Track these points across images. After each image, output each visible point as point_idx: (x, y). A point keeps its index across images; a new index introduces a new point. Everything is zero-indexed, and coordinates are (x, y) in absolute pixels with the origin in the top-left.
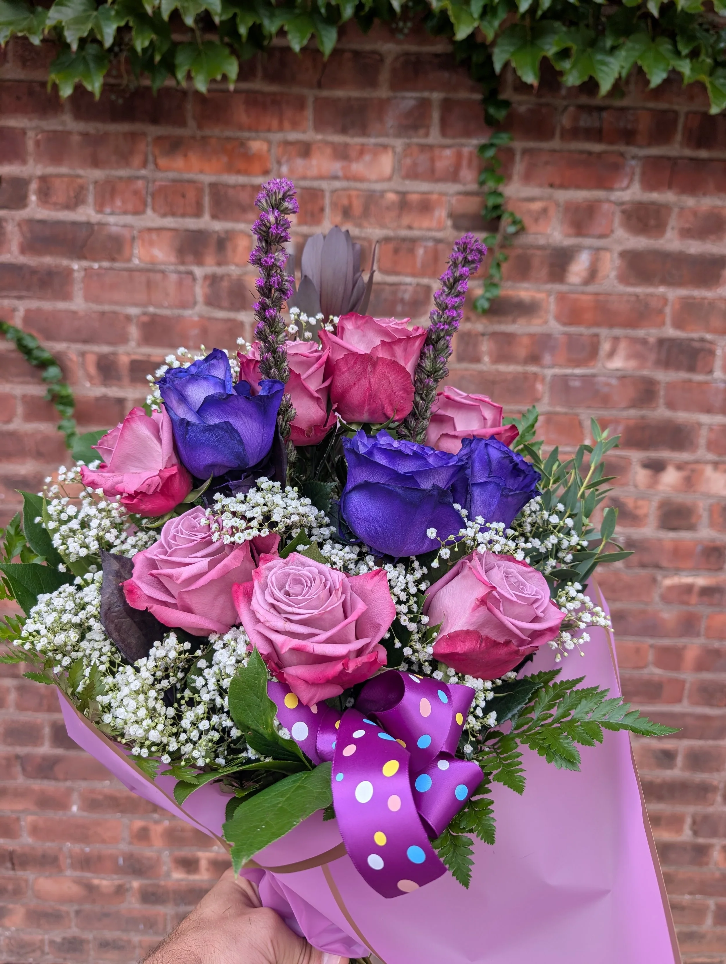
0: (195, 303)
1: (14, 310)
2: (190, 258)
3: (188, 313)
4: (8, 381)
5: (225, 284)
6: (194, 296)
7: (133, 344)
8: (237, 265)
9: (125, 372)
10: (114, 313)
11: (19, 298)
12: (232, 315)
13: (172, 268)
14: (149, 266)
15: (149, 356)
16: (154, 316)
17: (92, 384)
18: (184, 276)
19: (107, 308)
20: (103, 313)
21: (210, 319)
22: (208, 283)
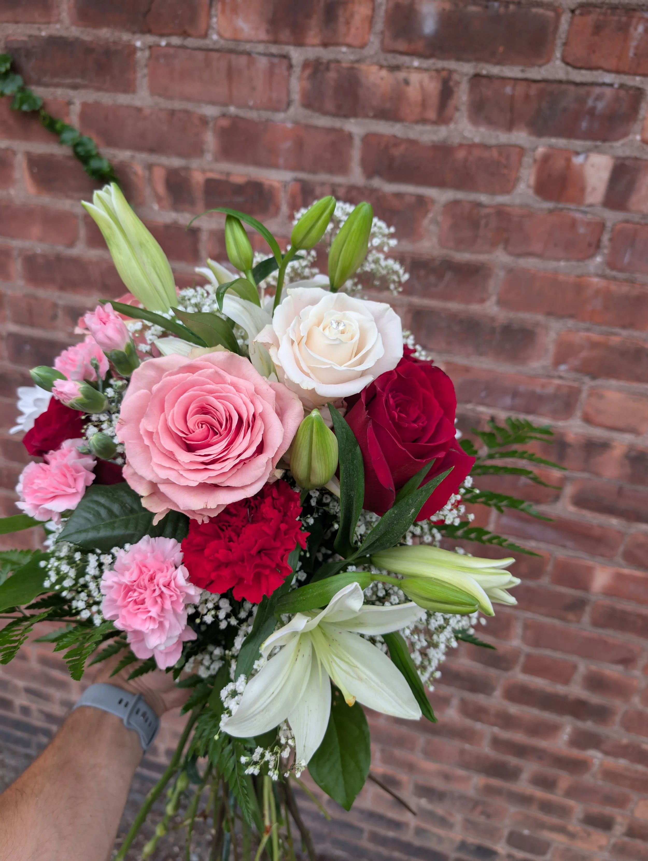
0: (289, 104)
1: (69, 103)
2: (285, 34)
3: (280, 116)
4: (67, 197)
5: (332, 75)
6: (288, 92)
7: (209, 157)
8: (349, 46)
9: (199, 194)
10: (186, 112)
11: (75, 87)
12: (337, 123)
13: (261, 48)
14: (231, 45)
15: (228, 174)
16: (236, 119)
17: (161, 207)
18: (276, 60)
19: (177, 105)
20: (172, 113)
21: (308, 127)
22: (308, 72)
